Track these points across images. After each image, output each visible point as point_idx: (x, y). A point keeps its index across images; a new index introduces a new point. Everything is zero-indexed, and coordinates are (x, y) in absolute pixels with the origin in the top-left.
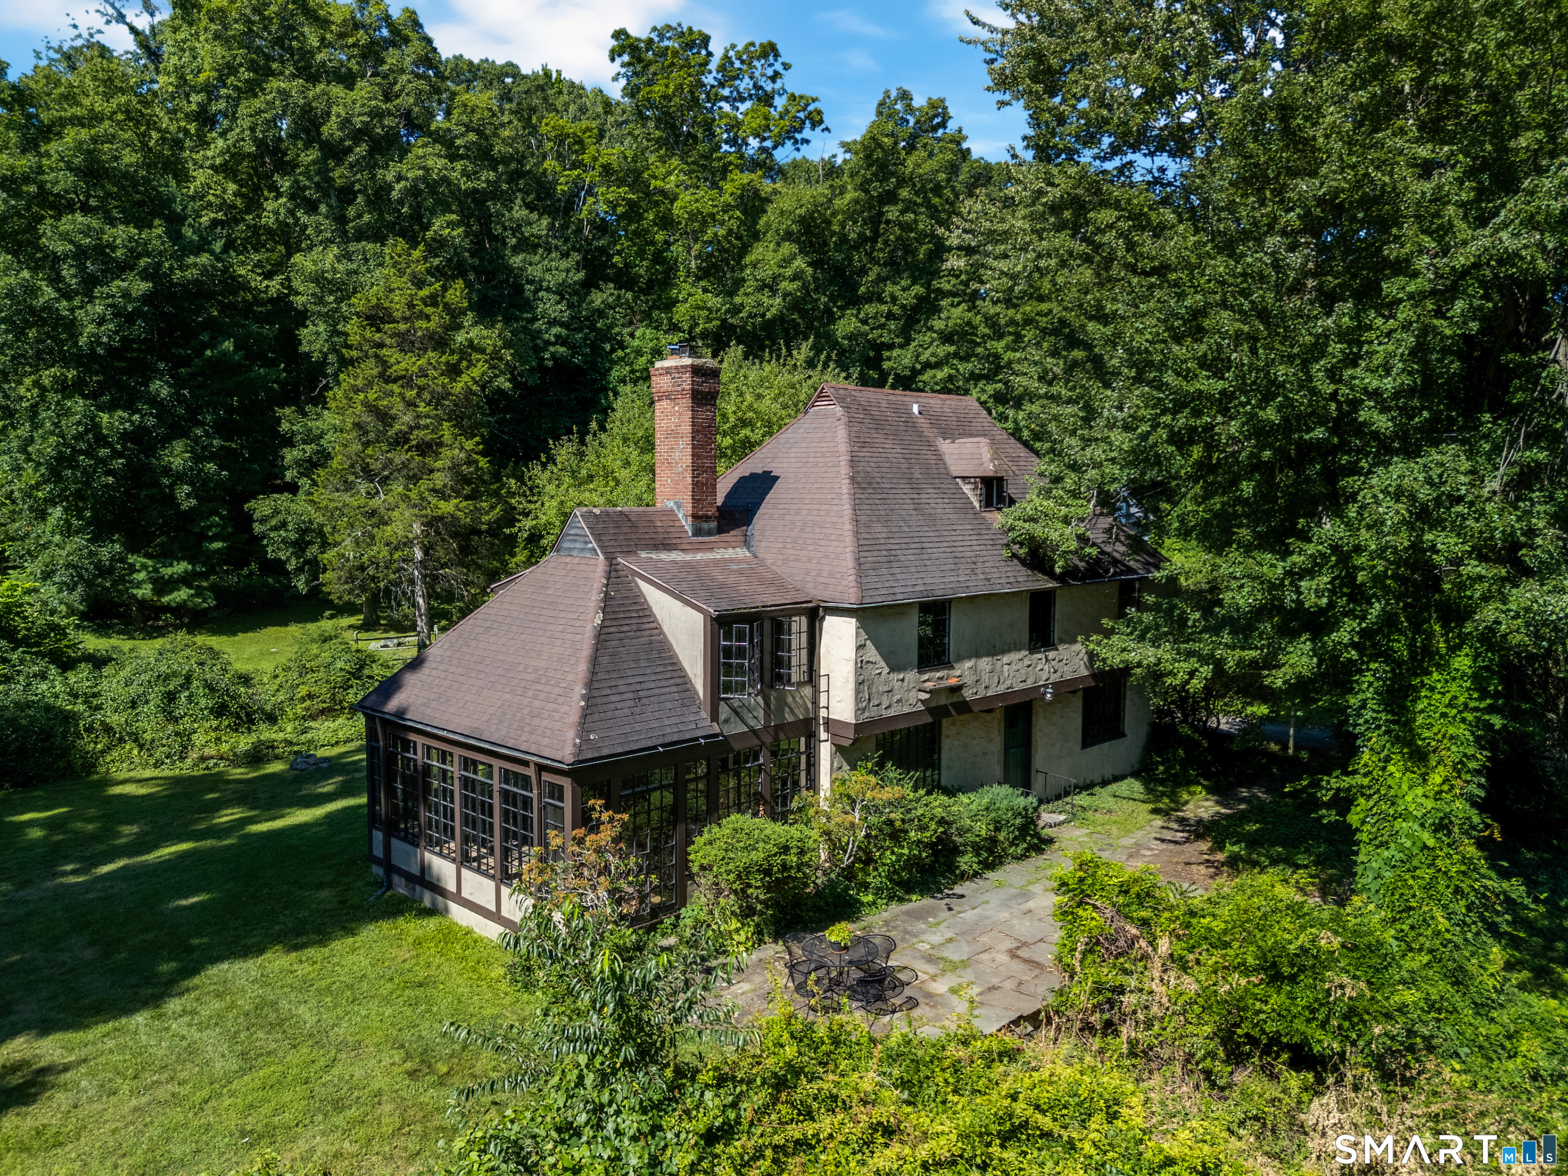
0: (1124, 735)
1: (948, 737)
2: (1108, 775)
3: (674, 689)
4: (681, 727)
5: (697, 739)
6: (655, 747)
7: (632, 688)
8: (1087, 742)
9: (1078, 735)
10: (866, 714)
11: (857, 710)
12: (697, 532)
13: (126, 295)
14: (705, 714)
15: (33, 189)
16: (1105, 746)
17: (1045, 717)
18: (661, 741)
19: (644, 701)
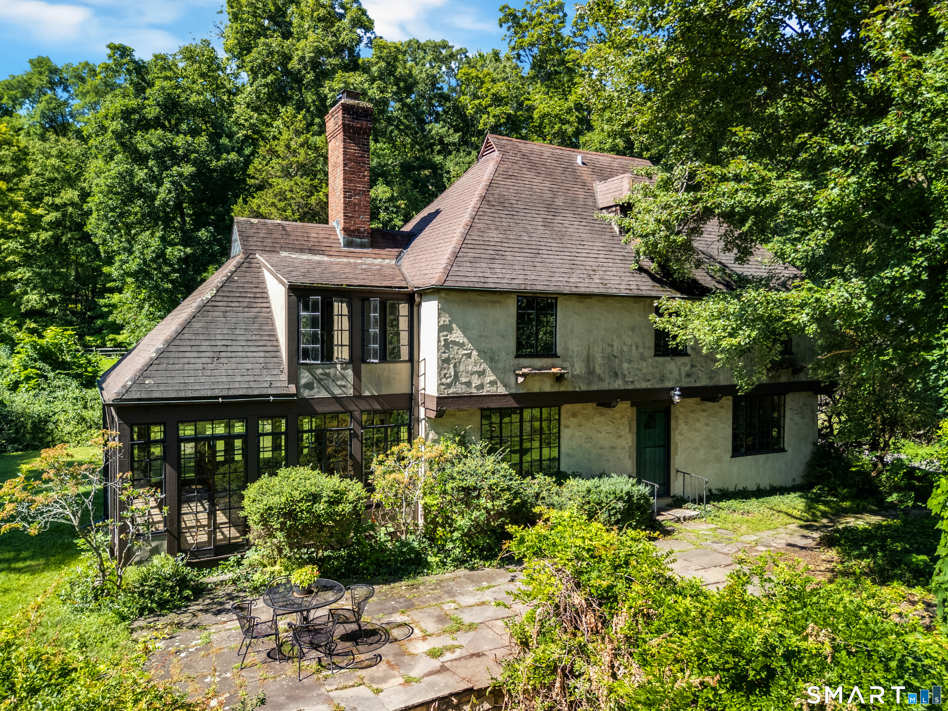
0: (783, 450)
1: (567, 427)
2: (765, 484)
3: (262, 354)
4: (252, 384)
5: (268, 396)
6: (217, 397)
7: (215, 349)
8: (736, 452)
9: (729, 444)
10: (451, 391)
11: (440, 385)
12: (349, 244)
13: (181, 175)
14: (284, 377)
15: (137, 116)
16: (761, 458)
17: (687, 423)
18: (224, 393)
19: (221, 360)
